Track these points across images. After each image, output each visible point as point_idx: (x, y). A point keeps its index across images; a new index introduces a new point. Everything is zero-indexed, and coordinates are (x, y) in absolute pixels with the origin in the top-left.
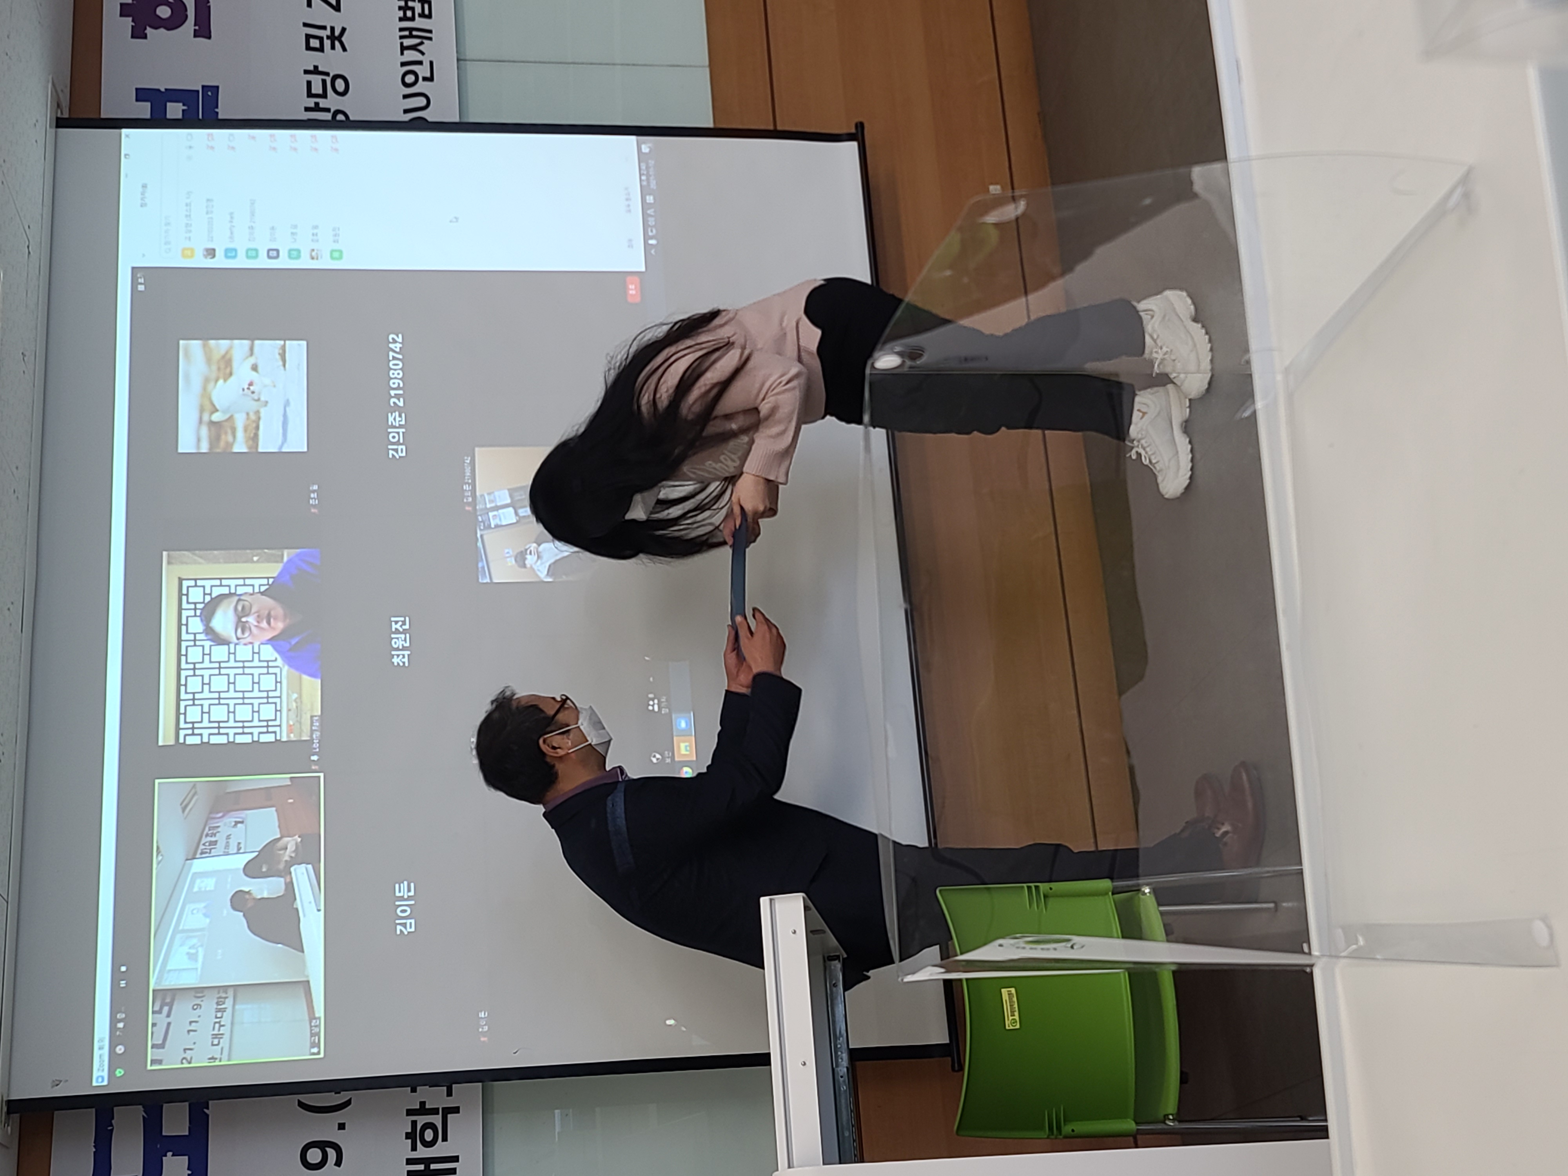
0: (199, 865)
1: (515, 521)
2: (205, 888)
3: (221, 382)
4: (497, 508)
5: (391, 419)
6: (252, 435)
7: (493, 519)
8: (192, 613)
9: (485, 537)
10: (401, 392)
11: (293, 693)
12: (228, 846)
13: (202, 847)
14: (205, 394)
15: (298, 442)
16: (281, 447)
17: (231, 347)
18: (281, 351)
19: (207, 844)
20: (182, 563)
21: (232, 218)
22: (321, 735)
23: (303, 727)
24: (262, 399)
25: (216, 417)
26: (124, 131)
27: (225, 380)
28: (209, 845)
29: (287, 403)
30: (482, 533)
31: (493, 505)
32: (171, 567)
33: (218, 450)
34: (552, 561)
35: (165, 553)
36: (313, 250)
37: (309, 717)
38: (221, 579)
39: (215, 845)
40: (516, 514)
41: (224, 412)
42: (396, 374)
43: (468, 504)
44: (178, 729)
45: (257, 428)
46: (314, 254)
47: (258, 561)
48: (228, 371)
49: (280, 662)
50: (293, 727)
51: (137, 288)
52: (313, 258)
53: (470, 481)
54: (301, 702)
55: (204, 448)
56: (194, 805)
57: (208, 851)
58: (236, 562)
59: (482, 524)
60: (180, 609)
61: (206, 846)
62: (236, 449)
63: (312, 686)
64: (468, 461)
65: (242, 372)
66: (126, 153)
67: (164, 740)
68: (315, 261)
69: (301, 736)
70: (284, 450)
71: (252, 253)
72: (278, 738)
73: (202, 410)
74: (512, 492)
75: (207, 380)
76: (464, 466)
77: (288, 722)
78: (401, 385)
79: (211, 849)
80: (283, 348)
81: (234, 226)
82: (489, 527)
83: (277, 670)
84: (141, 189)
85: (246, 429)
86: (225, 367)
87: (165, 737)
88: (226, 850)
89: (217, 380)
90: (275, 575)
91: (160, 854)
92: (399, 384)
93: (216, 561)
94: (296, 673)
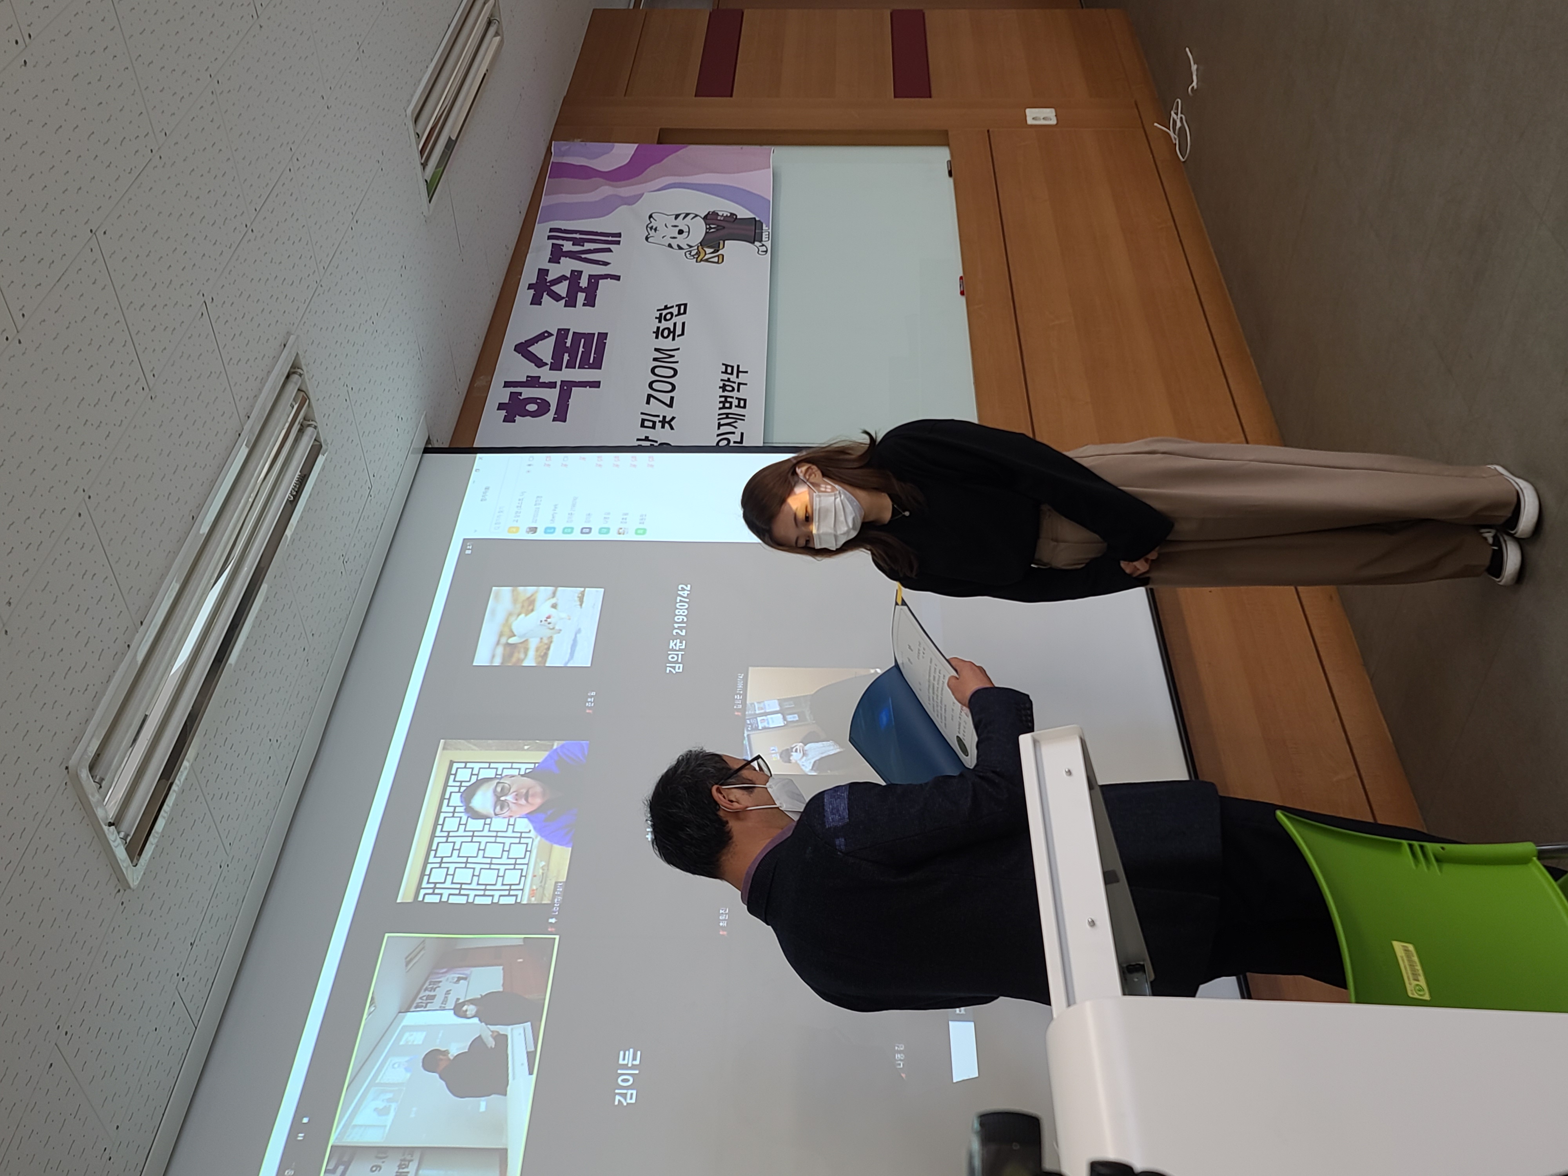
0: (412, 1018)
1: (783, 724)
2: (413, 1041)
3: (522, 616)
4: (766, 714)
5: (672, 644)
6: (542, 654)
7: (761, 723)
8: (457, 789)
9: (752, 737)
10: (684, 625)
11: (541, 861)
12: (446, 1001)
13: (418, 1001)
14: (507, 623)
15: (584, 658)
16: (567, 663)
17: (536, 592)
18: (580, 595)
19: (425, 998)
20: (456, 749)
21: (556, 508)
22: (563, 900)
23: (545, 892)
24: (557, 628)
25: (512, 640)
26: (479, 455)
27: (526, 615)
28: (426, 999)
29: (579, 631)
30: (749, 733)
31: (762, 711)
32: (445, 752)
33: (510, 664)
34: (818, 758)
35: (442, 741)
36: (621, 528)
37: (553, 883)
38: (490, 763)
39: (433, 999)
40: (784, 719)
41: (520, 637)
42: (681, 613)
43: (738, 710)
44: (419, 888)
45: (548, 649)
46: (621, 531)
47: (528, 749)
48: (531, 608)
49: (533, 834)
50: (535, 891)
51: (465, 551)
52: (620, 534)
53: (741, 692)
54: (548, 869)
55: (497, 662)
56: (419, 960)
57: (424, 1005)
58: (508, 750)
59: (750, 726)
60: (446, 785)
61: (423, 1000)
62: (525, 664)
63: (562, 855)
64: (741, 677)
65: (543, 609)
66: (477, 468)
67: (403, 898)
68: (621, 535)
69: (542, 900)
70: (569, 665)
71: (569, 530)
72: (519, 901)
73: (501, 635)
74: (781, 702)
75: (510, 614)
76: (737, 681)
77: (531, 886)
78: (685, 620)
79: (427, 1004)
80: (583, 593)
81: (556, 513)
82: (757, 729)
83: (529, 841)
84: (483, 490)
85: (537, 649)
86: (529, 605)
87: (405, 895)
88: (443, 1005)
89: (519, 615)
90: (540, 761)
91: (373, 1005)
92: (683, 619)
93: (489, 748)
94: (547, 843)
